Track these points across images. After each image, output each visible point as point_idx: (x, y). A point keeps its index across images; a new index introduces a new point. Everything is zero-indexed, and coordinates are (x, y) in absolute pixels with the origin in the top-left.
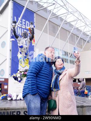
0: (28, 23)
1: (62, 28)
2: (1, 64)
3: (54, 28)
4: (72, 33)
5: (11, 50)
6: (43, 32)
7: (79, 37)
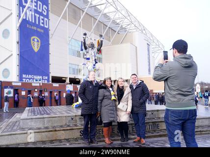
0: (40, 4)
1: (86, 13)
2: (2, 63)
3: (75, 12)
4: (99, 21)
5: (18, 43)
6: (62, 18)
7: (107, 26)
